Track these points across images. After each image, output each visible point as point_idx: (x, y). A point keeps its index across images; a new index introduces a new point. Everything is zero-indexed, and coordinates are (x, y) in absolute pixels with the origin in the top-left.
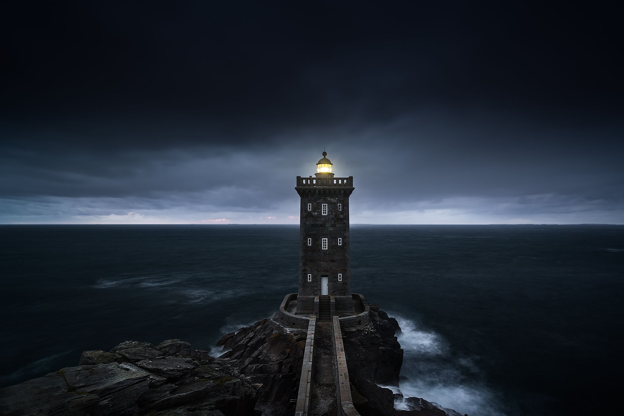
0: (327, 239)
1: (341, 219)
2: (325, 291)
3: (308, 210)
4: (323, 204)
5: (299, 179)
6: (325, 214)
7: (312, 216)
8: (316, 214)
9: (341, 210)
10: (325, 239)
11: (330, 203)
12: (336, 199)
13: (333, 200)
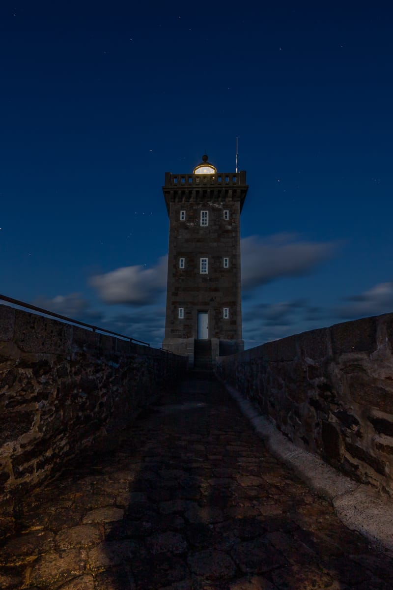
0: (207, 259)
1: (227, 231)
2: (205, 334)
3: (181, 219)
4: (202, 212)
5: (169, 177)
6: (204, 225)
7: (186, 228)
8: (192, 224)
9: (228, 219)
10: (204, 259)
11: (213, 210)
12: (221, 203)
13: (216, 205)
